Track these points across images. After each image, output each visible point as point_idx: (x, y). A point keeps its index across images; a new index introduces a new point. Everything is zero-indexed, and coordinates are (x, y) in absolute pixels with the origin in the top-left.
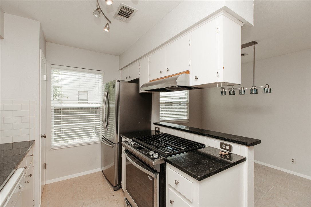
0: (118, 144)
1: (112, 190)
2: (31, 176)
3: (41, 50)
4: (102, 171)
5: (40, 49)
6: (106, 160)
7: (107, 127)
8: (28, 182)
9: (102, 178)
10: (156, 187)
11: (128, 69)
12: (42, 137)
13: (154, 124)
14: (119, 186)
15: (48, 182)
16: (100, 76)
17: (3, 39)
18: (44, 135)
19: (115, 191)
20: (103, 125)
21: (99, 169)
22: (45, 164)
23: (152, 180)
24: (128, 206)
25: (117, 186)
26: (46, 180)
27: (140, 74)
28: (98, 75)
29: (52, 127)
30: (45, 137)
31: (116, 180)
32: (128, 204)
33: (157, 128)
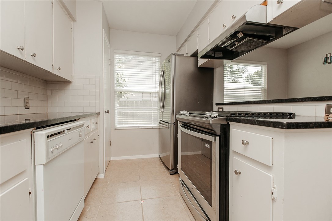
0: (174, 124)
1: (168, 174)
2: (95, 140)
3: (104, 30)
4: (160, 157)
5: (103, 28)
6: (163, 147)
7: (163, 108)
8: (92, 143)
9: (159, 163)
10: (215, 153)
11: (186, 45)
12: (106, 112)
13: (217, 104)
14: (175, 170)
15: (113, 158)
16: (157, 60)
17: (76, 21)
18: (108, 110)
19: (171, 174)
20: (160, 111)
21: (157, 156)
22: (110, 141)
23: (209, 147)
24: (183, 187)
25: (173, 170)
26: (111, 157)
27: (198, 44)
28: (155, 59)
29: (116, 108)
30: (108, 112)
31: (172, 164)
32: (183, 185)
33: (220, 108)
